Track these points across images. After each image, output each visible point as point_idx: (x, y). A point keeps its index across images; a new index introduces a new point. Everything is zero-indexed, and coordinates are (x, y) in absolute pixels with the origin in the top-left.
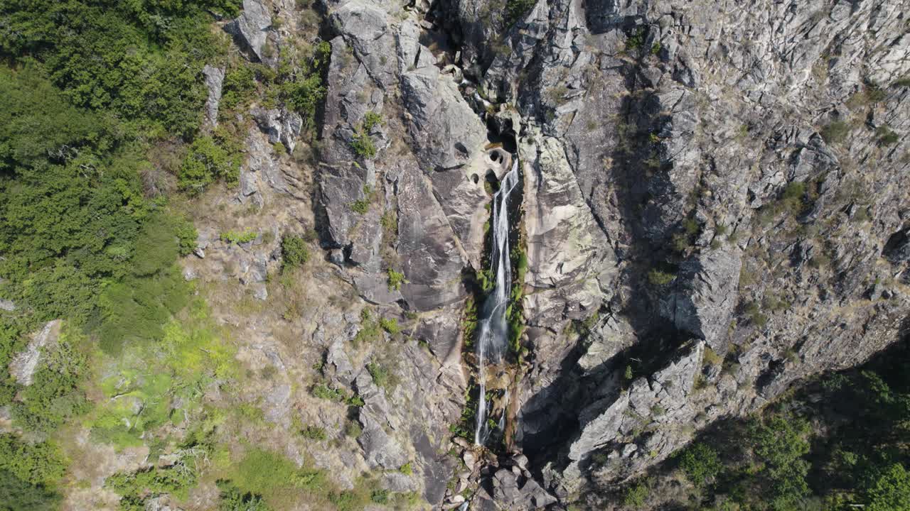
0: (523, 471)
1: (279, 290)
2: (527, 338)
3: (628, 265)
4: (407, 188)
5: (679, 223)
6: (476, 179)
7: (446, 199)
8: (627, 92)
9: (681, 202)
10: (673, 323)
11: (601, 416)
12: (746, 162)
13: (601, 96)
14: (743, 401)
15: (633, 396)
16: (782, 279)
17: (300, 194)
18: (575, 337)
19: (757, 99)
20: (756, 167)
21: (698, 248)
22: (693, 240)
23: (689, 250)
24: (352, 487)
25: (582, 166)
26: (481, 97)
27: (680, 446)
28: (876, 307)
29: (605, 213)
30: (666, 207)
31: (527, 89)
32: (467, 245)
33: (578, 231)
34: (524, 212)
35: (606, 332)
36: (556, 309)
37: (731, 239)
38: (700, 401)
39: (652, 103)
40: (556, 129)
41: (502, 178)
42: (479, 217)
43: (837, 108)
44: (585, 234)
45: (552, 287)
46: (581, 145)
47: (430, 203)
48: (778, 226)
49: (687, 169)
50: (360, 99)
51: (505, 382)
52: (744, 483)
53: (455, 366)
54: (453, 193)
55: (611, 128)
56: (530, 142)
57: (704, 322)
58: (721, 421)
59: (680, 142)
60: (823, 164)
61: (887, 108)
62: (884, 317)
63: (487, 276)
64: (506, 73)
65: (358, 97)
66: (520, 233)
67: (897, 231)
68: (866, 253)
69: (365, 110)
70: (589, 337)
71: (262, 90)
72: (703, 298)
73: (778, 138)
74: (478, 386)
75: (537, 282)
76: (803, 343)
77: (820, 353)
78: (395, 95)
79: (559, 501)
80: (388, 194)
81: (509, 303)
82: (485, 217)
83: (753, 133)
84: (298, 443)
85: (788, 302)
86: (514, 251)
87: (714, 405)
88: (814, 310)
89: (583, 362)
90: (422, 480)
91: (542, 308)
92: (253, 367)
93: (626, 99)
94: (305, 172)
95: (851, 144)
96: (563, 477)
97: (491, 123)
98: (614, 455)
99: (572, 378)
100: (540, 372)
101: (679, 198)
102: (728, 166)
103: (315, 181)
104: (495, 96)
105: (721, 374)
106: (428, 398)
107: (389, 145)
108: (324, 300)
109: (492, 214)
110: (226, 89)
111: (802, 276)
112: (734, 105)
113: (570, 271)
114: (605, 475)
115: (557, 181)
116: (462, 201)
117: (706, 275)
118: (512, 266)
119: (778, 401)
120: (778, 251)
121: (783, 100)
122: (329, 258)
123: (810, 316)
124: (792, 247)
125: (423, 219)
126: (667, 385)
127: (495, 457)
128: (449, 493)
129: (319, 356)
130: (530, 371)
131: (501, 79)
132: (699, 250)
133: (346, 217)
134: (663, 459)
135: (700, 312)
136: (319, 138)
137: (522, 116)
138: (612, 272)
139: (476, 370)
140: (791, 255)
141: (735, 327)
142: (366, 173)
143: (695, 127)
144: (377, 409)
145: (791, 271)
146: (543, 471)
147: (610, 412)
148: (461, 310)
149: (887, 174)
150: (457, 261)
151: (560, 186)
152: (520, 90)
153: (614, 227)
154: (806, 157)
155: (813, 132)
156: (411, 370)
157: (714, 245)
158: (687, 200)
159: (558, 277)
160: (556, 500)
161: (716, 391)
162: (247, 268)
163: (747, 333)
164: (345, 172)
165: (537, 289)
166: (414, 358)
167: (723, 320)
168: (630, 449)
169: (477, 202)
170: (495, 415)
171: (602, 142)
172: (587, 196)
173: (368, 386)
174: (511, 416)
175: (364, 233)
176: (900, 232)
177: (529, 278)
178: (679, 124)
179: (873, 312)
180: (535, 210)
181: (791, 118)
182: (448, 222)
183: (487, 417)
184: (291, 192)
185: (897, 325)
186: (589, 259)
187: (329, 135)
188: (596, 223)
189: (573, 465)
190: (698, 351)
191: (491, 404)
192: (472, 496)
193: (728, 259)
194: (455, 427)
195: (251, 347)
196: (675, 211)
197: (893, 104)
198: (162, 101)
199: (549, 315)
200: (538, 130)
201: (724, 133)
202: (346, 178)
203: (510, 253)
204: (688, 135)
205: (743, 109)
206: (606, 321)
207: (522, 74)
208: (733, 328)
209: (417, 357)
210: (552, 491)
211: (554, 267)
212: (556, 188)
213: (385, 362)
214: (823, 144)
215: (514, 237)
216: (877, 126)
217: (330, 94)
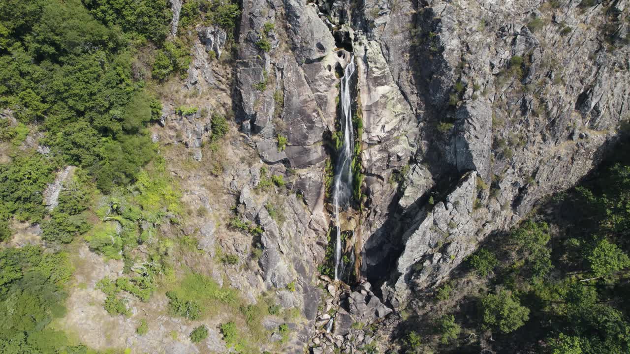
0: (368, 293)
1: (209, 153)
2: (365, 185)
3: (424, 124)
4: (289, 75)
5: (452, 87)
6: (330, 68)
7: (312, 81)
8: (414, 11)
9: (452, 72)
10: (456, 167)
11: (417, 231)
12: (486, 44)
13: (399, 14)
14: (505, 219)
15: (435, 215)
16: (518, 126)
17: (223, 87)
18: (396, 185)
19: (488, 8)
20: (493, 48)
21: (464, 101)
22: (461, 97)
23: (459, 103)
24: (255, 302)
25: (392, 58)
26: (330, 22)
27: (469, 253)
28: (577, 145)
29: (408, 90)
30: (443, 78)
31: (357, 12)
32: (327, 115)
33: (393, 101)
34: (359, 90)
35: (414, 177)
36: (383, 158)
37: (483, 94)
38: (479, 219)
39: (429, 13)
40: (375, 35)
41: (345, 68)
42: (332, 93)
43: (534, 11)
44: (397, 105)
45: (379, 142)
46: (390, 45)
47: (303, 84)
48: (510, 86)
49: (453, 50)
50: (261, 14)
51: (352, 225)
52: (513, 275)
53: (320, 213)
54: (317, 78)
55: (407, 33)
56: (360, 44)
57: (474, 155)
58: (493, 234)
59: (447, 34)
60: (531, 44)
61: (562, 12)
62: (583, 151)
63: (339, 136)
64: (344, 4)
65: (261, 13)
66: (357, 104)
67: (581, 92)
68: (565, 106)
69: (264, 21)
70: (405, 183)
71: (203, 16)
72: (471, 136)
73: (503, 31)
74: (335, 228)
75: (369, 139)
76: (537, 171)
77: (548, 178)
78: (282, 14)
79: (394, 310)
80: (278, 78)
81: (353, 157)
82: (336, 94)
83: (488, 27)
84: (219, 269)
85: (524, 141)
86: (354, 117)
87: (488, 222)
88: (540, 148)
89: (402, 202)
90: (301, 297)
91: (374, 159)
92: (192, 208)
93: (414, 15)
94: (228, 71)
95: (546, 34)
96: (395, 290)
97: (337, 36)
98: (427, 263)
99: (395, 218)
100: (375, 215)
101: (450, 70)
102: (476, 47)
103: (233, 74)
104: (338, 21)
105: (489, 198)
106: (304, 239)
107: (278, 45)
108: (238, 160)
109: (340, 91)
110: (182, 15)
111: (530, 122)
112: (475, 12)
113: (389, 130)
114: (423, 281)
115: (378, 68)
116: (322, 83)
117: (472, 119)
118: (354, 129)
119: (528, 218)
120: (513, 103)
121: (503, 8)
122: (241, 129)
123: (539, 153)
124: (520, 101)
125: (299, 95)
126: (455, 204)
127: (349, 287)
128: (319, 313)
129: (234, 200)
130: (369, 215)
131: (341, 8)
132: (465, 102)
133: (253, 95)
134: (459, 263)
135: (471, 147)
136: (237, 42)
137: (355, 31)
138: (415, 131)
139: (334, 216)
140: (521, 107)
141: (494, 160)
142: (265, 62)
143: (455, 25)
144: (272, 235)
145: (523, 118)
146: (382, 288)
147: (422, 227)
148: (323, 168)
149: (569, 54)
150: (320, 126)
151: (380, 72)
152: (352, 15)
153: (414, 98)
154: (521, 40)
155: (523, 25)
156: (292, 215)
157: (474, 98)
158: (455, 71)
159: (382, 135)
160: (391, 310)
161: (488, 211)
162: (190, 135)
163: (502, 165)
164: (252, 64)
165: (370, 145)
166: (293, 207)
167: (486, 154)
168: (437, 256)
169: (331, 83)
170: (348, 251)
171: (402, 42)
172: (396, 79)
173: (266, 218)
174: (358, 252)
175: (264, 105)
176: (583, 93)
177: (364, 137)
178: (445, 23)
179: (576, 148)
180: (366, 88)
181: (509, 18)
182: (313, 98)
183: (342, 255)
184: (218, 85)
185: (592, 157)
186: (400, 121)
187: (243, 41)
188: (403, 97)
189: (402, 278)
190: (473, 177)
191: (344, 243)
192: (335, 314)
193: (483, 108)
194: (321, 266)
195: (192, 193)
196: (448, 80)
197: (566, 10)
198: (146, 19)
199: (378, 164)
200: (364, 37)
201: (471, 28)
202: (253, 67)
203: (352, 119)
204: (451, 30)
205: (481, 13)
206: (414, 169)
207: (353, 4)
208: (492, 160)
209: (296, 207)
210: (388, 304)
211: (379, 128)
212: (377, 73)
213: (276, 207)
214: (529, 32)
215: (354, 107)
216: (558, 22)
217: (244, 14)
